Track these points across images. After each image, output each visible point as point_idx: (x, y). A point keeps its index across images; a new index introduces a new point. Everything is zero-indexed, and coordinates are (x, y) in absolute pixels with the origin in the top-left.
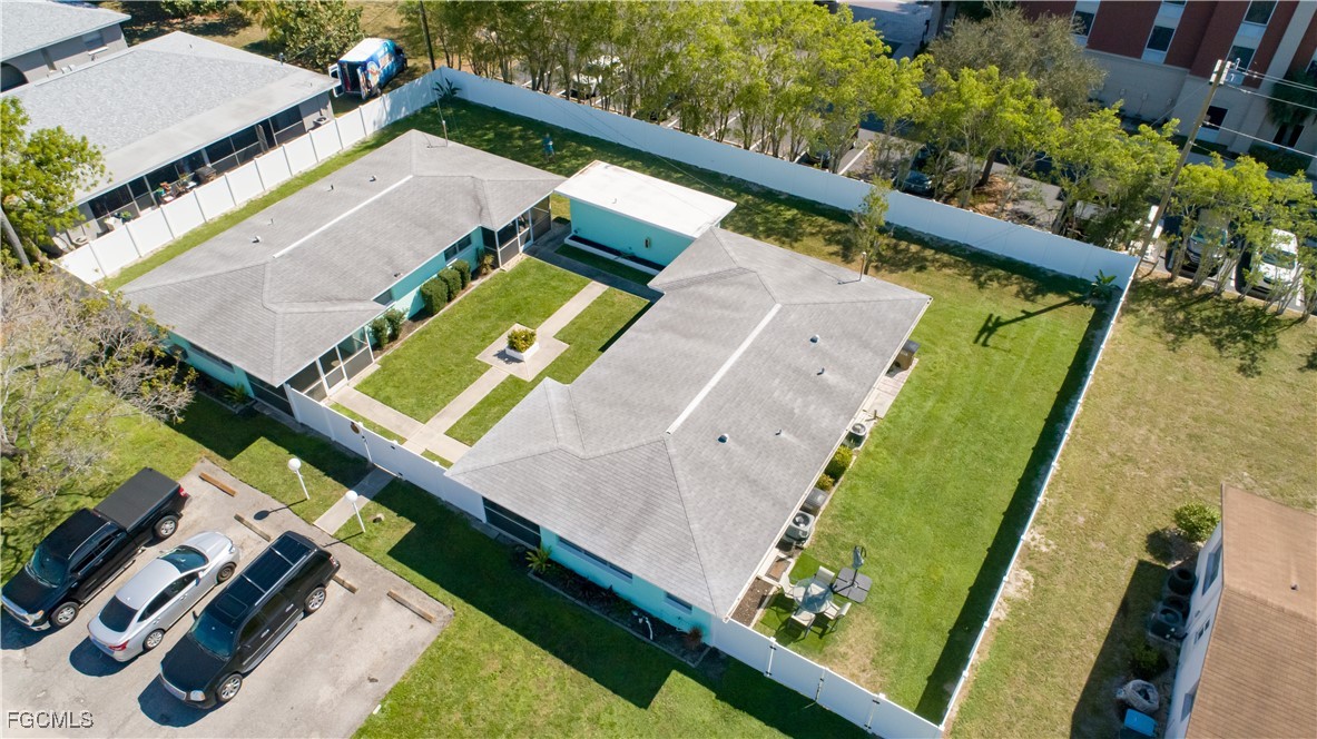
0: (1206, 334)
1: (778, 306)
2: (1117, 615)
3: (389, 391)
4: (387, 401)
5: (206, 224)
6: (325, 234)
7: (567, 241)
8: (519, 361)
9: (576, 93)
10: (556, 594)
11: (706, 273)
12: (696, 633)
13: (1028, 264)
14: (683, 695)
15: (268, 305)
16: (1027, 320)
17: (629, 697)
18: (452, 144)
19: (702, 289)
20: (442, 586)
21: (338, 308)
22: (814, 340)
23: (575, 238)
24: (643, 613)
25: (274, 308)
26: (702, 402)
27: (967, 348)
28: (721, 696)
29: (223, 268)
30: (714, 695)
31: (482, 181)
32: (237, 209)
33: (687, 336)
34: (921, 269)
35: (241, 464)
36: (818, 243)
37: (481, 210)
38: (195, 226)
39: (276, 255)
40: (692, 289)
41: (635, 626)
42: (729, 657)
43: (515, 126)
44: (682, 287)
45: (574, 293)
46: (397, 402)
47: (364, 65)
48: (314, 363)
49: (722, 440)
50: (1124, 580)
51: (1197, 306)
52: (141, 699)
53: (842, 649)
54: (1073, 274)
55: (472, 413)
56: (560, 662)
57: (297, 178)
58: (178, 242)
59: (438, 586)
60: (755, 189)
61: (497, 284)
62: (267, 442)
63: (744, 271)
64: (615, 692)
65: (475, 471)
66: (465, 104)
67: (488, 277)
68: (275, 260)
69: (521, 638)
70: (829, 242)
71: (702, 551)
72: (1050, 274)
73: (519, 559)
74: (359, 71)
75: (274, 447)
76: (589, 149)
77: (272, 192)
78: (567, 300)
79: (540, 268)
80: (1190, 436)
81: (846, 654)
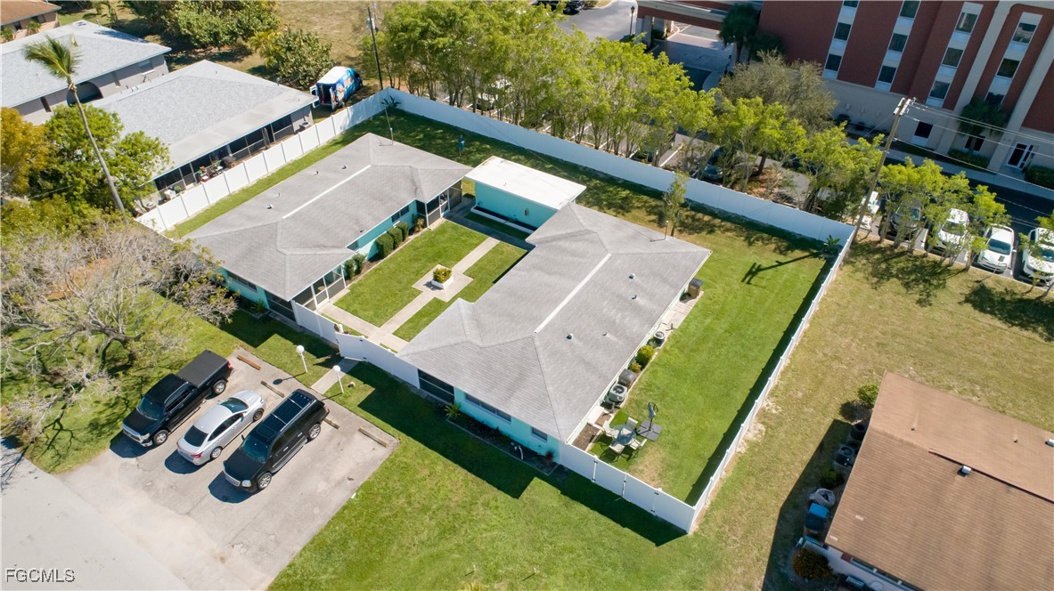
0: (899, 279)
1: (609, 255)
2: (816, 452)
3: (356, 306)
4: (355, 313)
5: (230, 195)
6: (314, 204)
7: (473, 210)
8: (440, 289)
9: (481, 107)
10: (464, 432)
11: (564, 233)
12: (550, 455)
13: (784, 230)
14: (541, 492)
15: (281, 250)
16: (779, 267)
17: (507, 492)
18: (396, 143)
19: (563, 244)
20: (392, 426)
21: (325, 252)
22: (631, 277)
23: (478, 208)
24: (517, 444)
25: (284, 251)
26: (557, 314)
27: (737, 284)
28: (564, 493)
29: (249, 225)
30: (559, 492)
31: (417, 169)
32: (250, 185)
33: (550, 273)
34: (711, 232)
35: (263, 350)
36: (642, 214)
37: (416, 189)
38: (223, 196)
39: (284, 217)
40: (554, 243)
41: (512, 450)
42: (570, 470)
43: (437, 129)
44: (547, 242)
45: (477, 245)
46: (361, 313)
47: (334, 86)
48: (310, 288)
49: (569, 338)
50: (823, 431)
51: (895, 260)
52: (210, 487)
53: (641, 467)
54: (813, 237)
55: (410, 321)
56: (466, 471)
57: (290, 164)
58: (213, 207)
59: (390, 426)
60: (601, 176)
61: (425, 238)
62: (279, 337)
63: (588, 232)
64: (499, 489)
65: (414, 354)
66: (403, 113)
67: (420, 234)
68: (283, 220)
69: (441, 457)
70: (650, 213)
71: (554, 403)
72: (798, 237)
73: (441, 411)
74: (331, 90)
75: (283, 341)
76: (488, 146)
77: (273, 174)
78: (472, 249)
79: (454, 227)
80: (878, 344)
81: (643, 470)
